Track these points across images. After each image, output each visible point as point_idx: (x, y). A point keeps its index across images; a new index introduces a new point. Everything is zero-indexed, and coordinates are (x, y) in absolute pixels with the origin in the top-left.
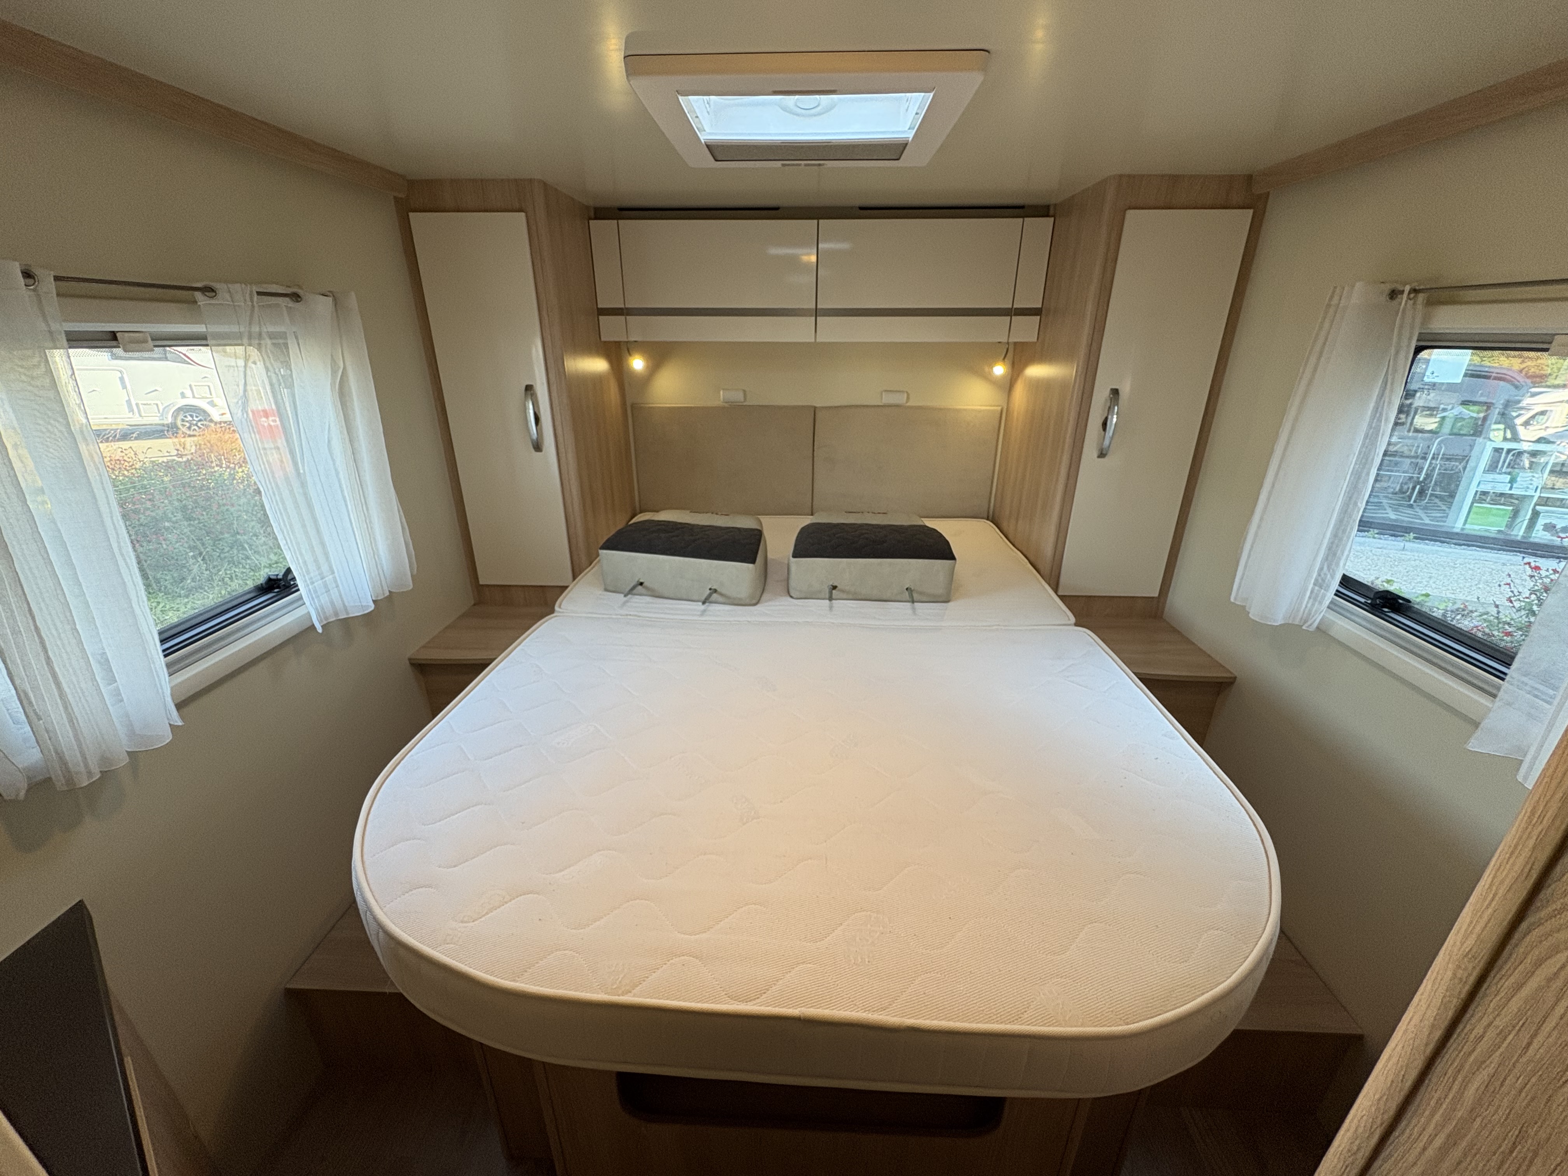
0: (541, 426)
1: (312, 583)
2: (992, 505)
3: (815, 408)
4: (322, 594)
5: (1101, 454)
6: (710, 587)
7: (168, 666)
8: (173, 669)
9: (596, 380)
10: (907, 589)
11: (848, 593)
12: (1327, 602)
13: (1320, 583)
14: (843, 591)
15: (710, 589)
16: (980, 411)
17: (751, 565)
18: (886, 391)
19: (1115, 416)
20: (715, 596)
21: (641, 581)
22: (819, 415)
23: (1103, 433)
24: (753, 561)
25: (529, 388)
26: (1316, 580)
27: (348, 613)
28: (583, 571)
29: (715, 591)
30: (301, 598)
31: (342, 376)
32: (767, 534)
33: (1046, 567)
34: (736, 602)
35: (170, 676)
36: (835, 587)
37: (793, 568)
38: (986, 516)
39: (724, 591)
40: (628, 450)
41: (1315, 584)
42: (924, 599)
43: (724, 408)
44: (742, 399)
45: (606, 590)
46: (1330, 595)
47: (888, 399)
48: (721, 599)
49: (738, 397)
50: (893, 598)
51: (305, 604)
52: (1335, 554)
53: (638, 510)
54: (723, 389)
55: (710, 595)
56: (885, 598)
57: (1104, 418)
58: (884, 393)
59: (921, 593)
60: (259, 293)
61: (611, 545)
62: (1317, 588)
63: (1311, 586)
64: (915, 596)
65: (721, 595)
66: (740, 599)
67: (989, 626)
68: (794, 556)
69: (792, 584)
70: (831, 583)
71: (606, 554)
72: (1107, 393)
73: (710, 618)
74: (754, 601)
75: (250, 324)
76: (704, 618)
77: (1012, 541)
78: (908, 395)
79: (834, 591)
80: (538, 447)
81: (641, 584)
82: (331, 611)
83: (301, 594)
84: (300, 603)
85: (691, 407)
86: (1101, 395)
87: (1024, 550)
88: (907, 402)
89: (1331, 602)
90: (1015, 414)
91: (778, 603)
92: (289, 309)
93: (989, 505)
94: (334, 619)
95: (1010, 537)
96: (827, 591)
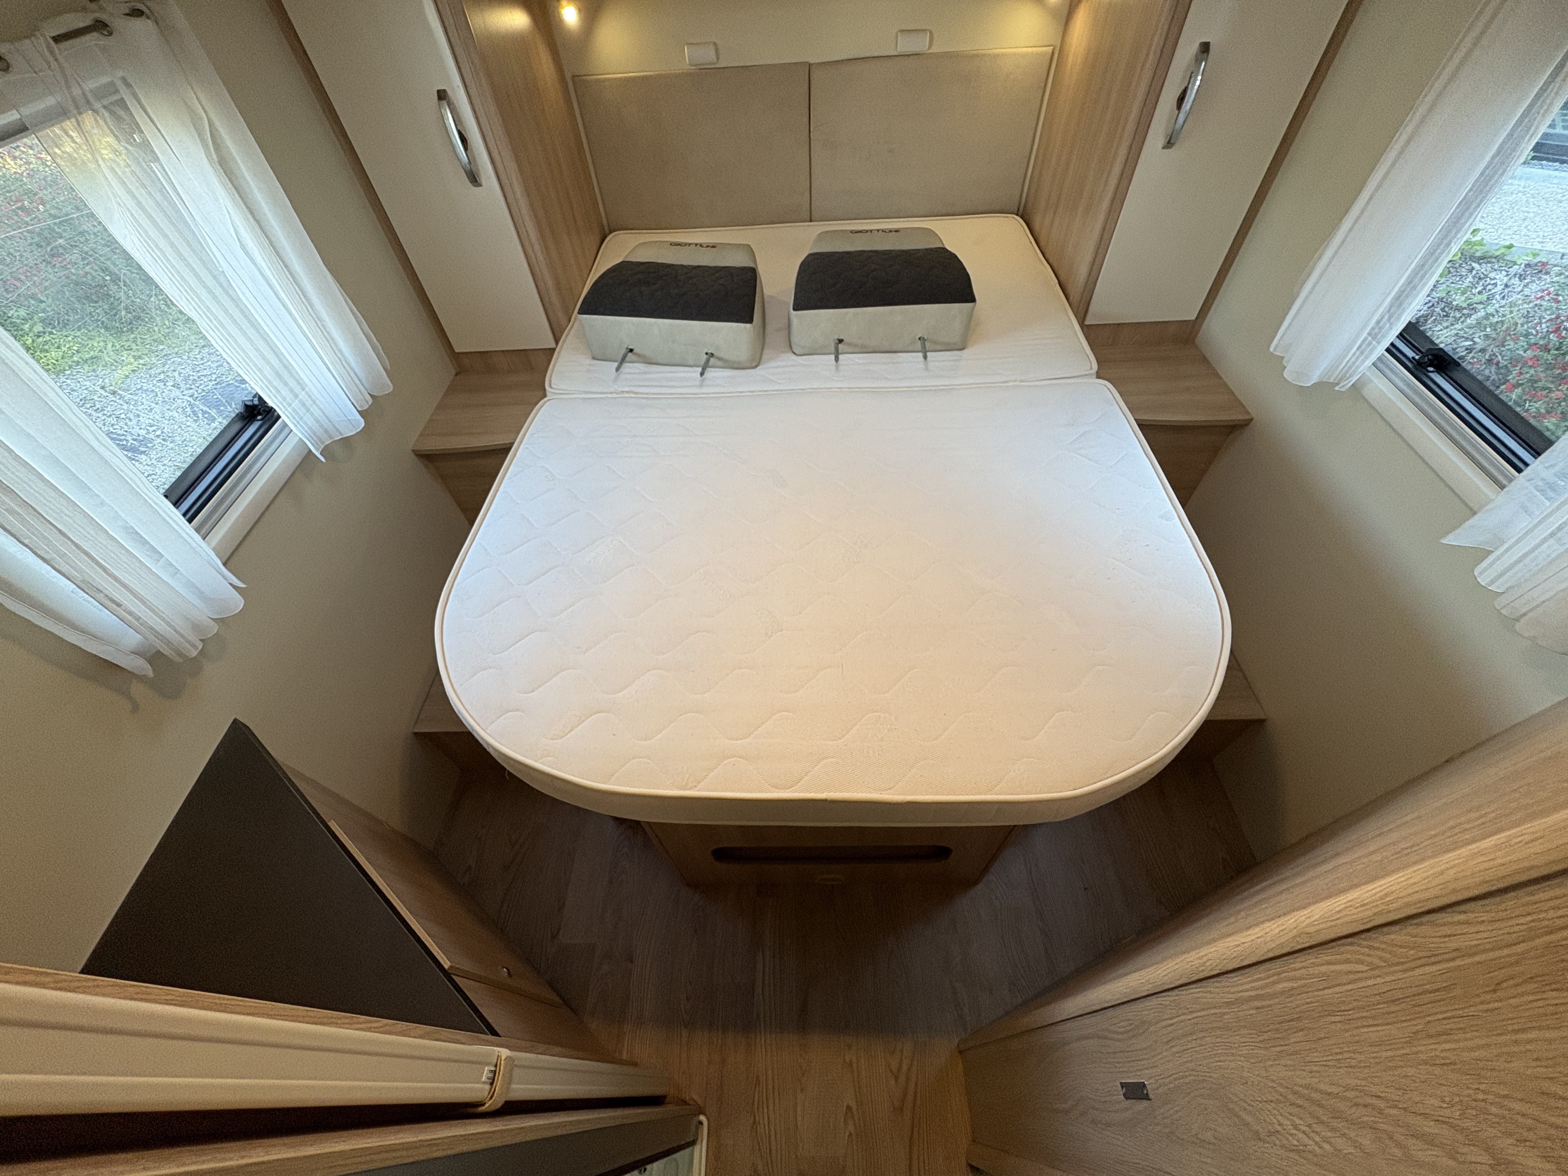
0: (472, 149)
1: (290, 405)
2: (1024, 195)
3: (810, 65)
4: (305, 415)
5: (1169, 142)
6: (706, 351)
7: (198, 530)
8: (204, 532)
9: (516, 41)
10: (920, 339)
11: (856, 346)
12: (1373, 358)
13: (1374, 335)
14: (849, 344)
15: (707, 354)
16: (1024, 56)
17: (748, 326)
18: (902, 31)
19: (1199, 78)
20: (712, 360)
21: (631, 347)
22: (816, 75)
23: (1177, 112)
24: (750, 320)
25: (442, 95)
26: (1373, 329)
27: (341, 434)
28: (564, 330)
29: (712, 355)
30: (285, 425)
31: (211, 132)
32: (761, 271)
33: (1075, 292)
34: (735, 366)
35: (204, 539)
36: (841, 341)
37: (795, 322)
38: (1016, 212)
39: (721, 355)
40: (581, 150)
41: (1369, 334)
42: (938, 347)
43: (689, 75)
44: (713, 58)
45: (594, 358)
46: (1380, 349)
47: (906, 45)
48: (719, 363)
49: (707, 55)
50: (906, 349)
51: (292, 431)
52: (1401, 305)
53: (607, 231)
54: (688, 44)
55: (708, 361)
56: (895, 349)
57: (1183, 88)
58: (899, 34)
59: (935, 342)
60: (57, 39)
61: (592, 306)
62: (1370, 338)
63: (1365, 335)
64: (927, 345)
65: (719, 359)
66: (739, 363)
67: (1005, 382)
68: (796, 308)
69: (795, 339)
70: (837, 337)
71: (587, 318)
72: (1195, 47)
73: (711, 390)
74: (754, 365)
75: (69, 87)
76: (705, 390)
77: (1043, 248)
78: (931, 33)
79: (840, 345)
80: (474, 179)
81: (631, 350)
82: (322, 432)
83: (283, 421)
84: (286, 431)
85: (651, 76)
86: (1187, 50)
87: (1055, 265)
88: (930, 47)
89: (1379, 359)
90: (1071, 59)
91: (781, 364)
92: (104, 49)
93: (1021, 195)
94: (330, 441)
95: (1042, 244)
96: (833, 345)
